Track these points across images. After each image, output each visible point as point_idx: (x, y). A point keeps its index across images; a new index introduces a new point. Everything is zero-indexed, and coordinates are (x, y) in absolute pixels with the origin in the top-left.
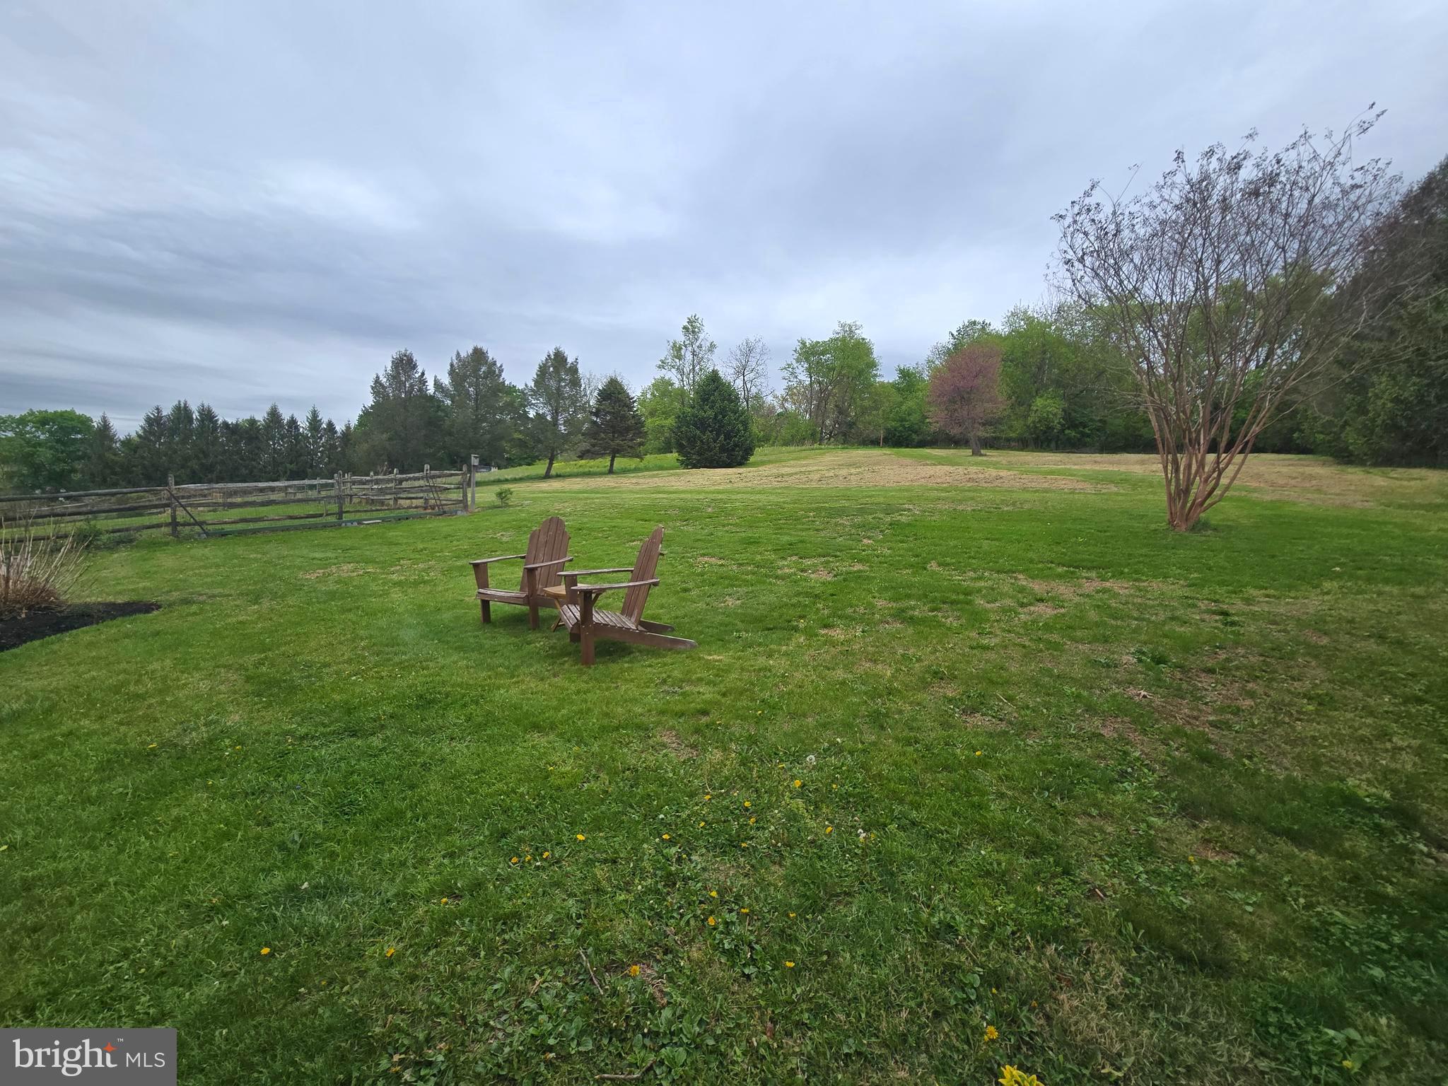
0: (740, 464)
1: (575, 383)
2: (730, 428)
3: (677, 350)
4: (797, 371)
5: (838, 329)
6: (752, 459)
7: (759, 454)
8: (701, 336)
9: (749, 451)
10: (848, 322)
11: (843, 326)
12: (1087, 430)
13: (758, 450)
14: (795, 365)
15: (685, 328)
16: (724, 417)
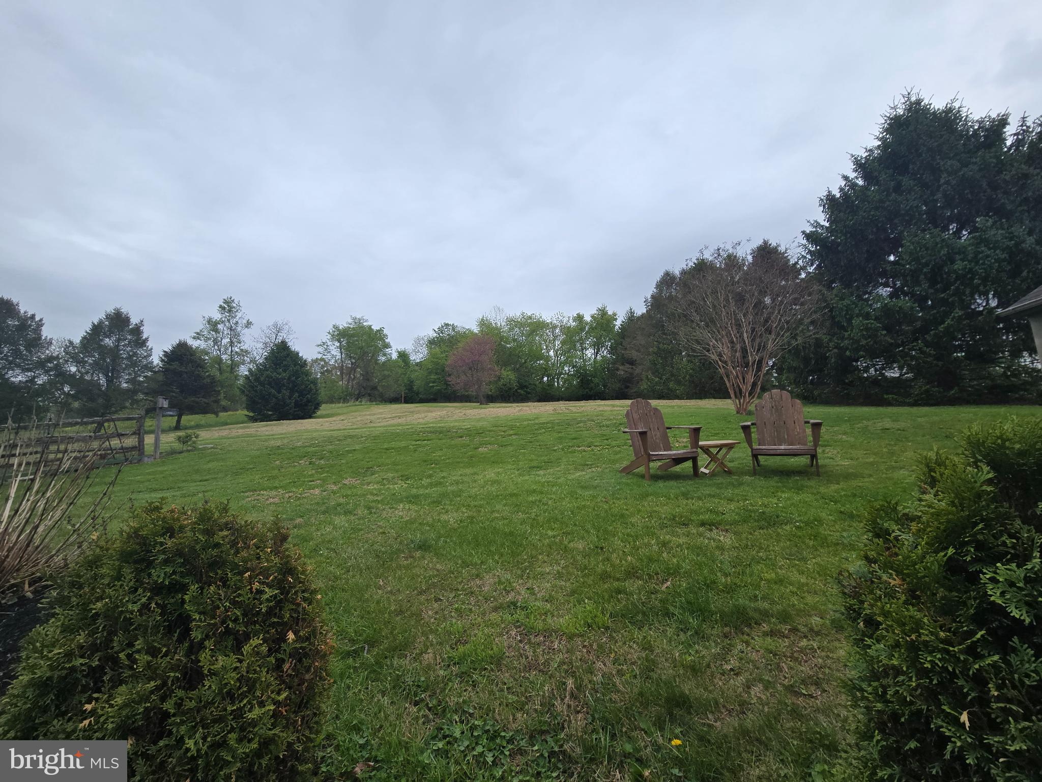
0: (310, 417)
1: (140, 342)
2: (303, 387)
3: (213, 325)
4: (331, 348)
5: (350, 321)
6: (319, 413)
7: (324, 409)
8: (239, 315)
9: (317, 406)
10: (358, 317)
11: (355, 319)
12: (528, 390)
13: (323, 406)
14: (329, 343)
15: (221, 307)
16: (297, 378)
